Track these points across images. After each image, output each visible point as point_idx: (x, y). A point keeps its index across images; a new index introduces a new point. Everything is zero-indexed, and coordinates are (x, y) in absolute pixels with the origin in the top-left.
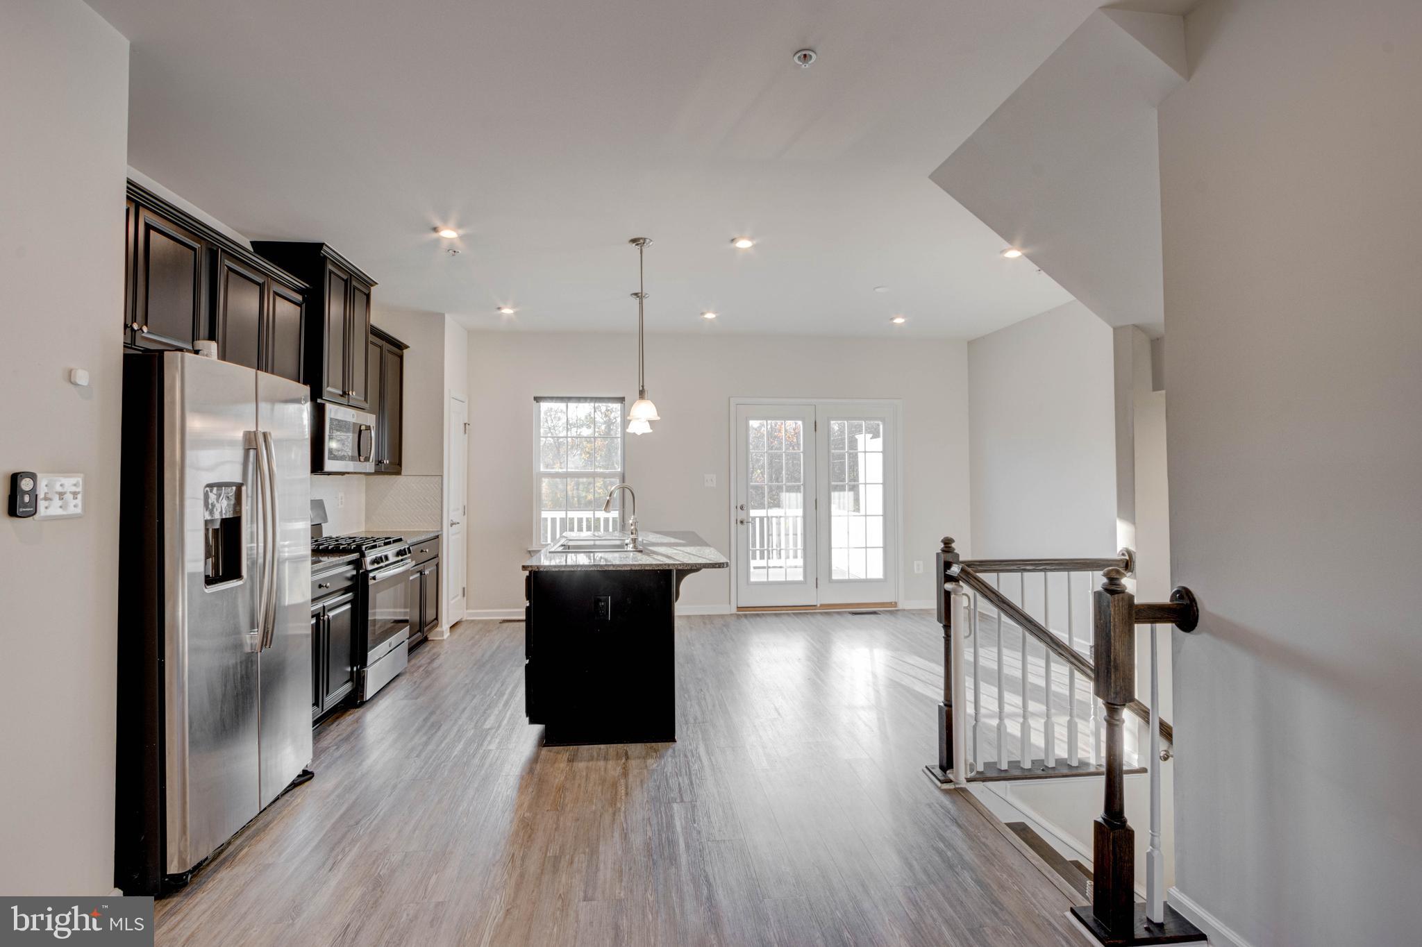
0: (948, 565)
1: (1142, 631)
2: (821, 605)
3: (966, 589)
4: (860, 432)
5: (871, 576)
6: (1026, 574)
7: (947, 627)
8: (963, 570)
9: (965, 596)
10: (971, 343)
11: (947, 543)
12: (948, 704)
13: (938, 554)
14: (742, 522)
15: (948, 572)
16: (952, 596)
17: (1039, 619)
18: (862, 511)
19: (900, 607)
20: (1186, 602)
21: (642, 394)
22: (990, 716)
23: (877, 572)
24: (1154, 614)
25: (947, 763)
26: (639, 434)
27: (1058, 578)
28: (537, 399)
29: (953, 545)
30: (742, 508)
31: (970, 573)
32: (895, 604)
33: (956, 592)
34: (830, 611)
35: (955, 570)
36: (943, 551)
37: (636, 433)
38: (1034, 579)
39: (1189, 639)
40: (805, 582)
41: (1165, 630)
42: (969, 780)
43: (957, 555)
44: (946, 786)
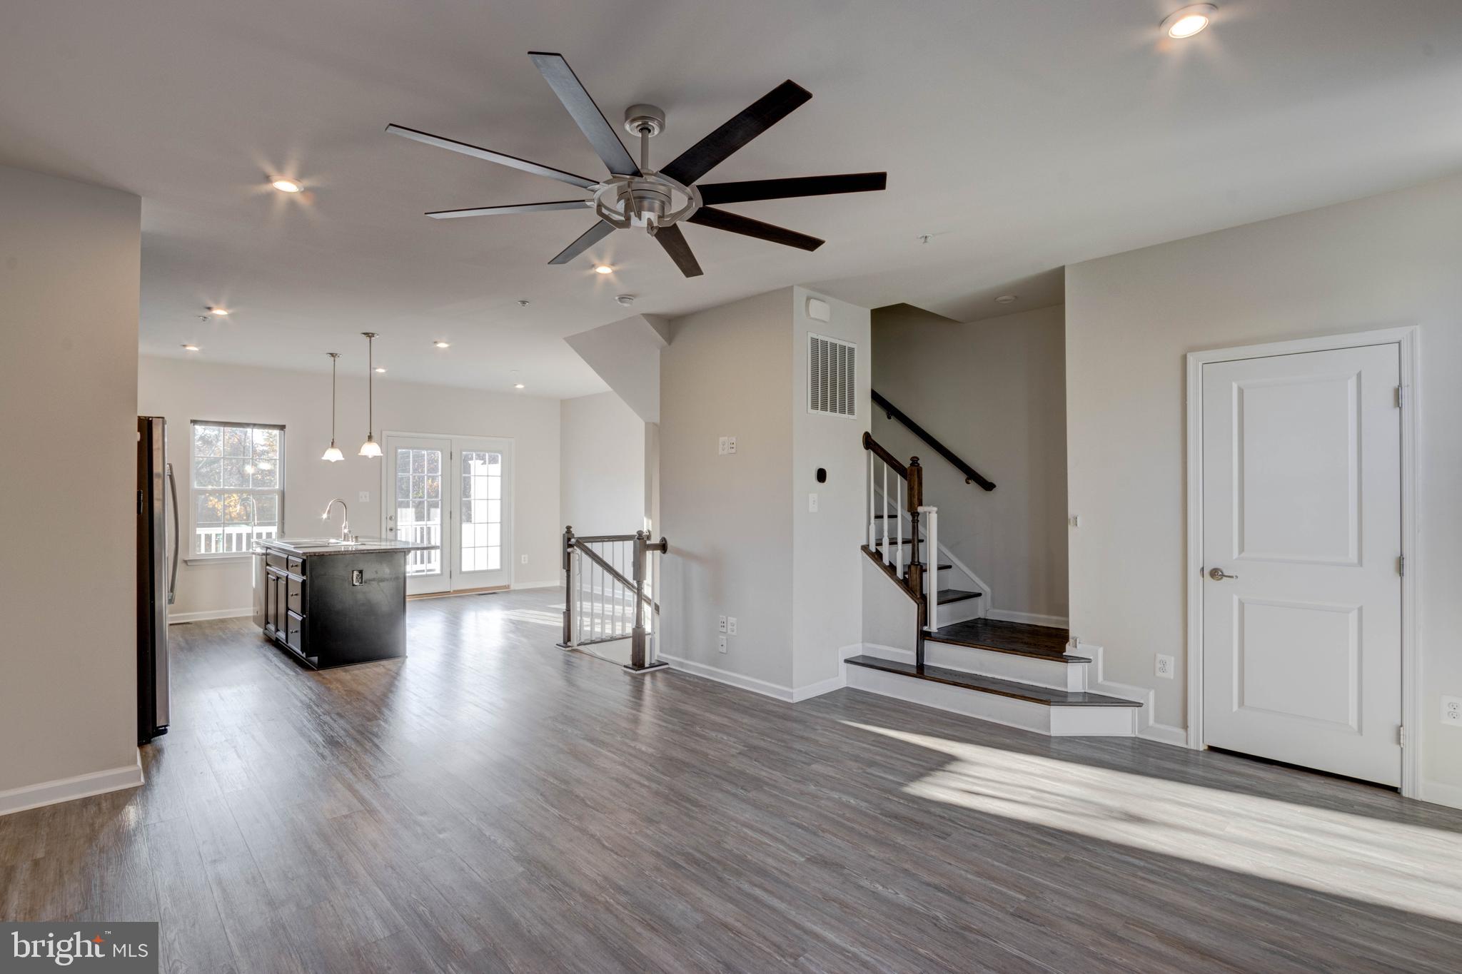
0: (569, 539)
1: (649, 554)
2: (454, 591)
3: (578, 551)
4: (472, 459)
5: (491, 567)
6: (604, 543)
7: (568, 571)
8: (577, 541)
9: (577, 553)
10: (561, 401)
11: (569, 528)
12: (568, 610)
13: (564, 535)
14: (391, 530)
15: (570, 543)
16: (571, 555)
17: (610, 563)
18: (473, 522)
19: (512, 587)
20: (664, 542)
21: (370, 438)
22: (587, 626)
23: (495, 564)
24: (654, 547)
25: (568, 638)
26: (333, 461)
27: (618, 544)
28: (194, 422)
29: (571, 529)
30: (391, 518)
31: (581, 543)
32: (508, 587)
33: (573, 552)
34: (462, 594)
35: (573, 541)
36: (567, 532)
37: (331, 460)
38: (608, 545)
39: (665, 556)
40: (442, 574)
41: (658, 553)
42: (578, 645)
43: (573, 534)
44: (568, 649)
